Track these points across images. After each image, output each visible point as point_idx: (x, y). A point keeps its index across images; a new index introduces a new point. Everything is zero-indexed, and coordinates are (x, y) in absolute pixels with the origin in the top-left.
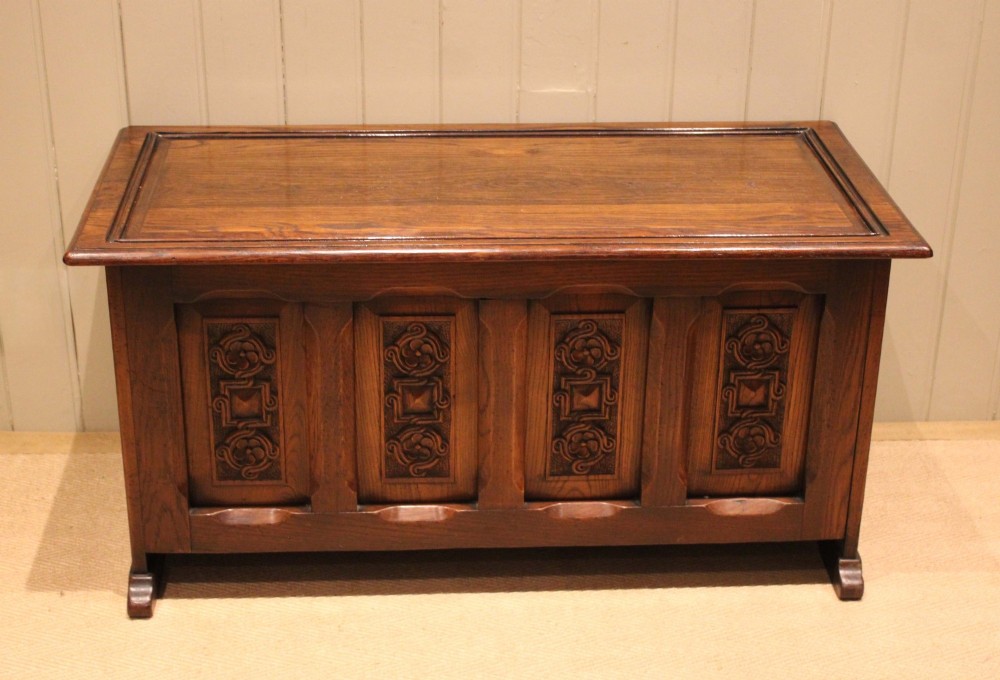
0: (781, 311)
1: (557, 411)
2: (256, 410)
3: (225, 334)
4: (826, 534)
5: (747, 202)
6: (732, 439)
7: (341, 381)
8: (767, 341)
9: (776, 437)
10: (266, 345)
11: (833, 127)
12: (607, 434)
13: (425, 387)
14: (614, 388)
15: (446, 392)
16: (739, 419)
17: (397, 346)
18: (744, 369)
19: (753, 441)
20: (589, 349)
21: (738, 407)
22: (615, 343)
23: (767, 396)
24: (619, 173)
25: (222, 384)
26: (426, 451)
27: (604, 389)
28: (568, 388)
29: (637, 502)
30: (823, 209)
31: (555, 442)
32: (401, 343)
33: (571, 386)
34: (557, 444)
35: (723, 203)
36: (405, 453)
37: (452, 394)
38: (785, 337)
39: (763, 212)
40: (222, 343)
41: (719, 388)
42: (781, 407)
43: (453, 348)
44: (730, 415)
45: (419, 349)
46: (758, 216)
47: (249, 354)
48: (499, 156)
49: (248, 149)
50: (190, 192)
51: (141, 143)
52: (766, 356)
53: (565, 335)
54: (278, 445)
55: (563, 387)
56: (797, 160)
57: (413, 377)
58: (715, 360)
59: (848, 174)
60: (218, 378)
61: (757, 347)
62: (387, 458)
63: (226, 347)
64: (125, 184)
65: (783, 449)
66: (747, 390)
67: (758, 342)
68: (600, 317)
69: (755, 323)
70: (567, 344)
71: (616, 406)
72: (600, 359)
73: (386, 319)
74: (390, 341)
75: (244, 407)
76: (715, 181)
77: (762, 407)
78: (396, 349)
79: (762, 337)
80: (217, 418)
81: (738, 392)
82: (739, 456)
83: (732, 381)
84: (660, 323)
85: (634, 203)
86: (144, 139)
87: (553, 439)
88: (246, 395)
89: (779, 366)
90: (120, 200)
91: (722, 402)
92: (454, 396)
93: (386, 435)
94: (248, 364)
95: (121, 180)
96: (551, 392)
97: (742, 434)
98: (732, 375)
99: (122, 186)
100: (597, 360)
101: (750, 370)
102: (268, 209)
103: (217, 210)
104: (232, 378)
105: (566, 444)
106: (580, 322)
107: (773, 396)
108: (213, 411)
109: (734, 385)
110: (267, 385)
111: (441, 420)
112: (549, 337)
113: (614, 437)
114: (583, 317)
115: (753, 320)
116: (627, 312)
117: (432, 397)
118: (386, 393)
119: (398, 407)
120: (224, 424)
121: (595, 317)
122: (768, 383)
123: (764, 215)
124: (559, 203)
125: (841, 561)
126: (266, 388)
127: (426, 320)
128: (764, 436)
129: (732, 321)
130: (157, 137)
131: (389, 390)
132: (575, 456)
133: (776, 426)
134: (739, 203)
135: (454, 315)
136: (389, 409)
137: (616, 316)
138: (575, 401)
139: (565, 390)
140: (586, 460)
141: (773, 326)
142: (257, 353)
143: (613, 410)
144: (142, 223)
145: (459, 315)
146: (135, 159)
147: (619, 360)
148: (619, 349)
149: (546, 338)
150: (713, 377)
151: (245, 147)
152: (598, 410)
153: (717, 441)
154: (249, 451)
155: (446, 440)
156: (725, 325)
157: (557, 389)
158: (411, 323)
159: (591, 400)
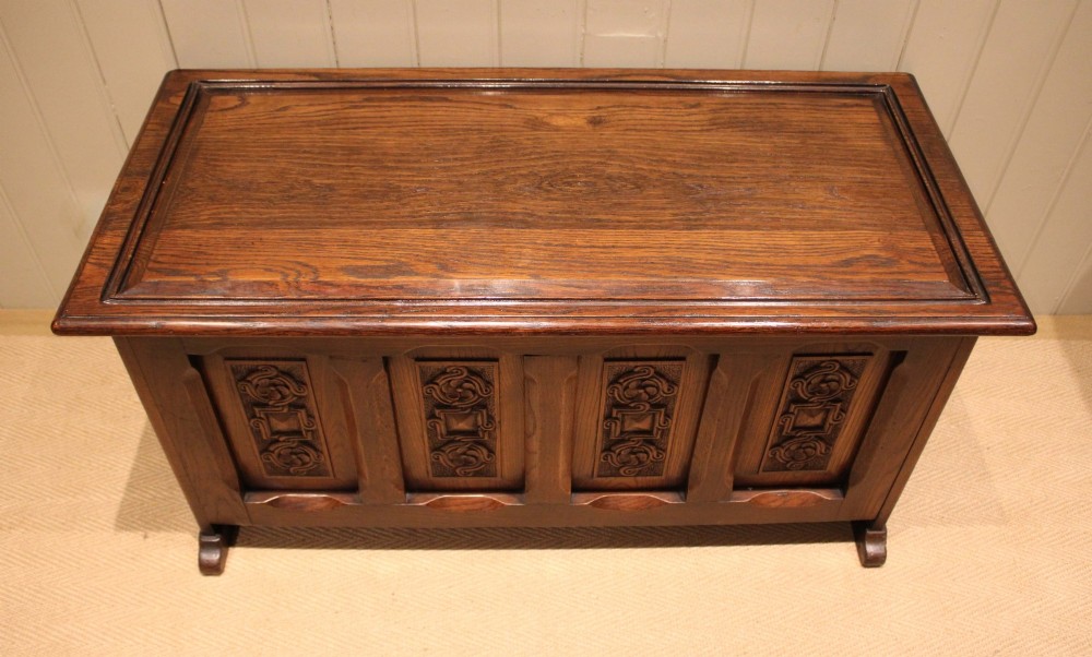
0: (855, 358)
1: (607, 433)
2: (295, 428)
3: (252, 371)
4: (858, 516)
5: (832, 228)
6: (783, 451)
7: (378, 416)
8: (834, 380)
9: (827, 449)
10: (297, 382)
11: (910, 83)
12: (657, 448)
13: (469, 414)
14: (668, 416)
15: (490, 418)
16: (791, 437)
17: (437, 384)
18: (806, 402)
19: (805, 452)
20: (644, 387)
21: (794, 428)
22: (673, 383)
23: (825, 420)
24: (688, 166)
25: (257, 410)
26: (472, 459)
27: (657, 417)
28: (619, 416)
29: (682, 494)
30: (913, 245)
31: (604, 454)
32: (441, 381)
33: (623, 415)
34: (606, 456)
35: (804, 228)
36: (452, 461)
37: (497, 419)
38: (855, 376)
39: (849, 249)
40: (249, 379)
41: (778, 414)
42: (836, 429)
43: (497, 386)
44: (784, 434)
45: (460, 386)
46: (844, 257)
47: (279, 388)
48: (557, 129)
49: (289, 112)
50: (212, 199)
51: (179, 102)
52: (832, 392)
53: (620, 376)
54: (322, 452)
55: (614, 415)
56: (879, 145)
57: (455, 407)
58: (777, 394)
59: (935, 173)
60: (252, 407)
61: (823, 385)
62: (433, 464)
63: (255, 382)
64: (148, 178)
65: (832, 458)
66: (805, 416)
67: (823, 381)
68: (659, 363)
69: (825, 367)
70: (621, 384)
71: (669, 430)
72: (655, 396)
73: (423, 364)
74: (430, 381)
75: (283, 426)
76: (793, 184)
77: (820, 427)
78: (435, 387)
79: (830, 377)
80: (257, 434)
81: (796, 418)
82: (788, 462)
83: (792, 410)
84: (723, 374)
85: (705, 226)
86: (184, 94)
87: (602, 451)
88: (284, 418)
89: (841, 400)
90: (134, 212)
91: (778, 425)
92: (500, 422)
93: (430, 448)
94: (279, 396)
95: (143, 174)
96: (601, 418)
97: (793, 448)
98: (793, 406)
99: (143, 184)
100: (651, 397)
101: (812, 402)
102: (290, 234)
103: (233, 234)
104: (267, 405)
105: (614, 456)
106: (636, 367)
107: (830, 421)
108: (252, 429)
109: (793, 413)
110: (303, 411)
111: (486, 438)
112: (602, 377)
113: (665, 451)
114: (639, 363)
115: (823, 365)
116: (688, 359)
117: (476, 420)
118: (428, 419)
119: (441, 428)
120: (265, 438)
121: (653, 363)
122: (828, 411)
123: (850, 256)
124: (618, 225)
125: (869, 532)
126: (302, 414)
127: (467, 364)
128: (815, 449)
129: (801, 364)
130: (200, 90)
131: (431, 416)
132: (624, 464)
133: (829, 442)
134: (821, 229)
135: (496, 360)
136: (432, 432)
137: (676, 363)
138: (626, 424)
139: (617, 418)
140: (635, 467)
141: (844, 368)
142: (288, 387)
143: (665, 433)
144: (149, 259)
145: (503, 360)
146: (166, 132)
147: (675, 396)
148: (676, 388)
149: (599, 378)
150: (772, 406)
151: (285, 108)
152: (649, 432)
153: (768, 453)
154: (294, 457)
155: (491, 452)
156: (792, 368)
157: (608, 417)
158: (450, 367)
159: (644, 425)
